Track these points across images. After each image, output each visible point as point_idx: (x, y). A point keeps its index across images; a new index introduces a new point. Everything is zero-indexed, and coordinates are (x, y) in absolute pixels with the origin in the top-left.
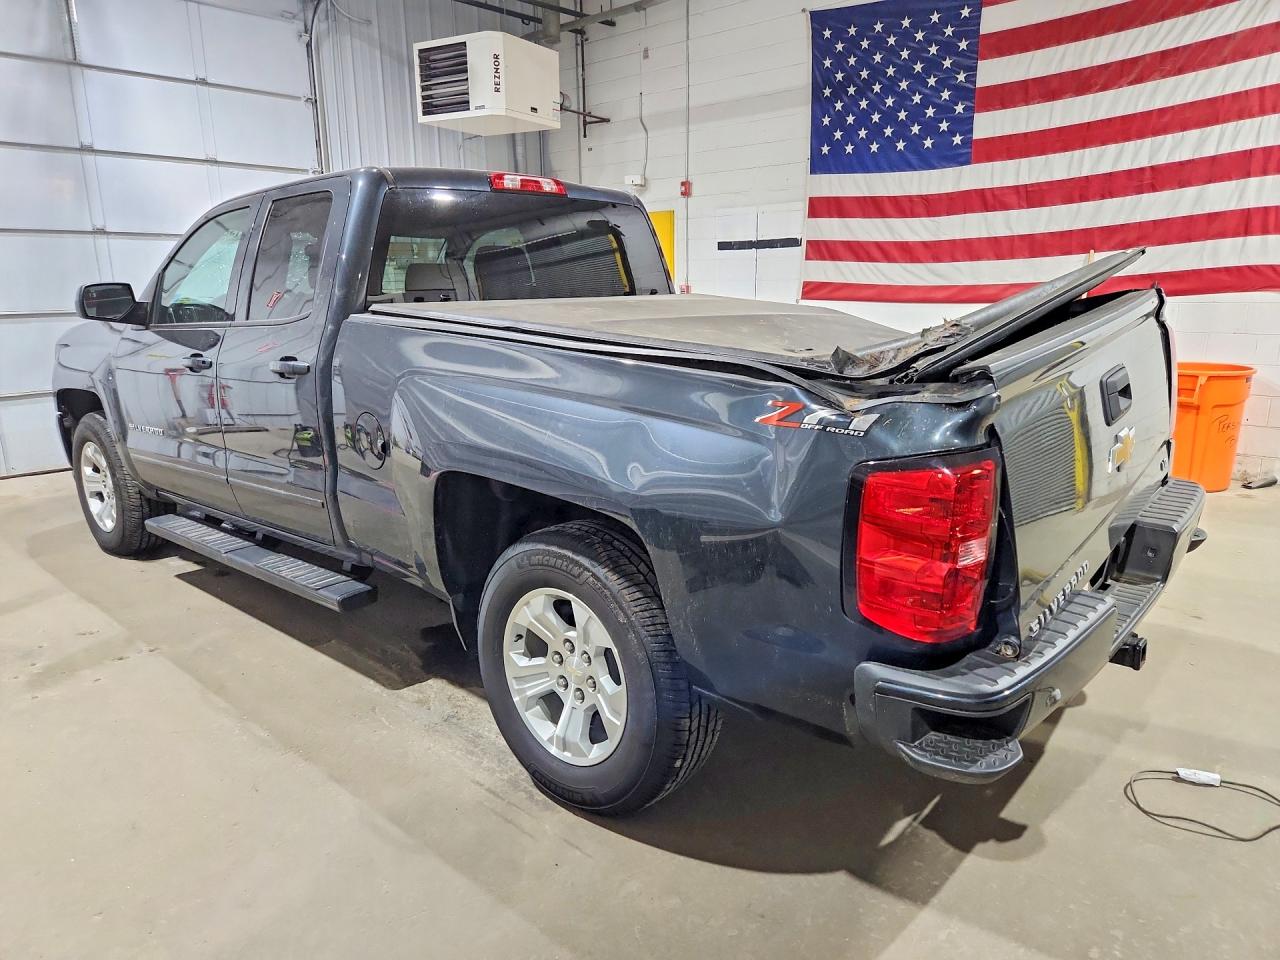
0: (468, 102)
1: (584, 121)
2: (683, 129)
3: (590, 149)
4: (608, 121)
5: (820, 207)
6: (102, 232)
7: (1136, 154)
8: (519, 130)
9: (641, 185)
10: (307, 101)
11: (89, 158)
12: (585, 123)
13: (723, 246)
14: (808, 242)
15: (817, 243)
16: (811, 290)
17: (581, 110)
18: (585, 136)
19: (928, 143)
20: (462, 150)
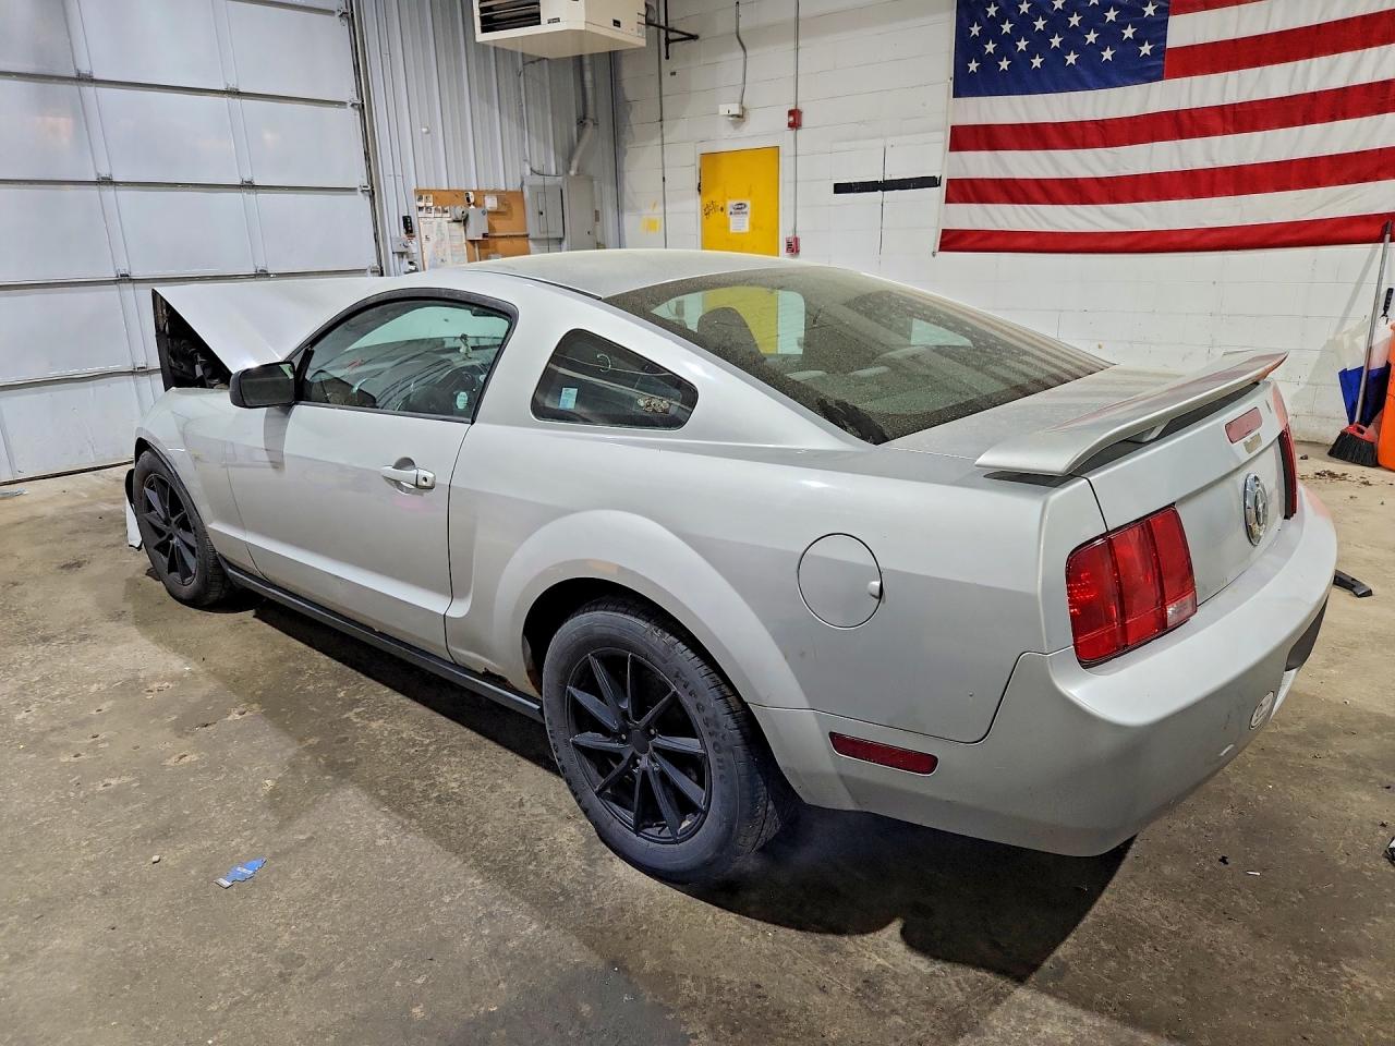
0: (539, 14)
1: (667, 38)
2: (792, 45)
3: (673, 74)
4: (693, 37)
5: (964, 138)
6: (107, 182)
7: (1379, 63)
8: (587, 51)
9: (738, 116)
10: (341, 16)
11: (89, 90)
12: (668, 41)
13: (840, 188)
14: (950, 181)
15: (961, 182)
16: (952, 241)
17: (663, 23)
18: (667, 58)
19: (1108, 55)
20: (522, 77)
